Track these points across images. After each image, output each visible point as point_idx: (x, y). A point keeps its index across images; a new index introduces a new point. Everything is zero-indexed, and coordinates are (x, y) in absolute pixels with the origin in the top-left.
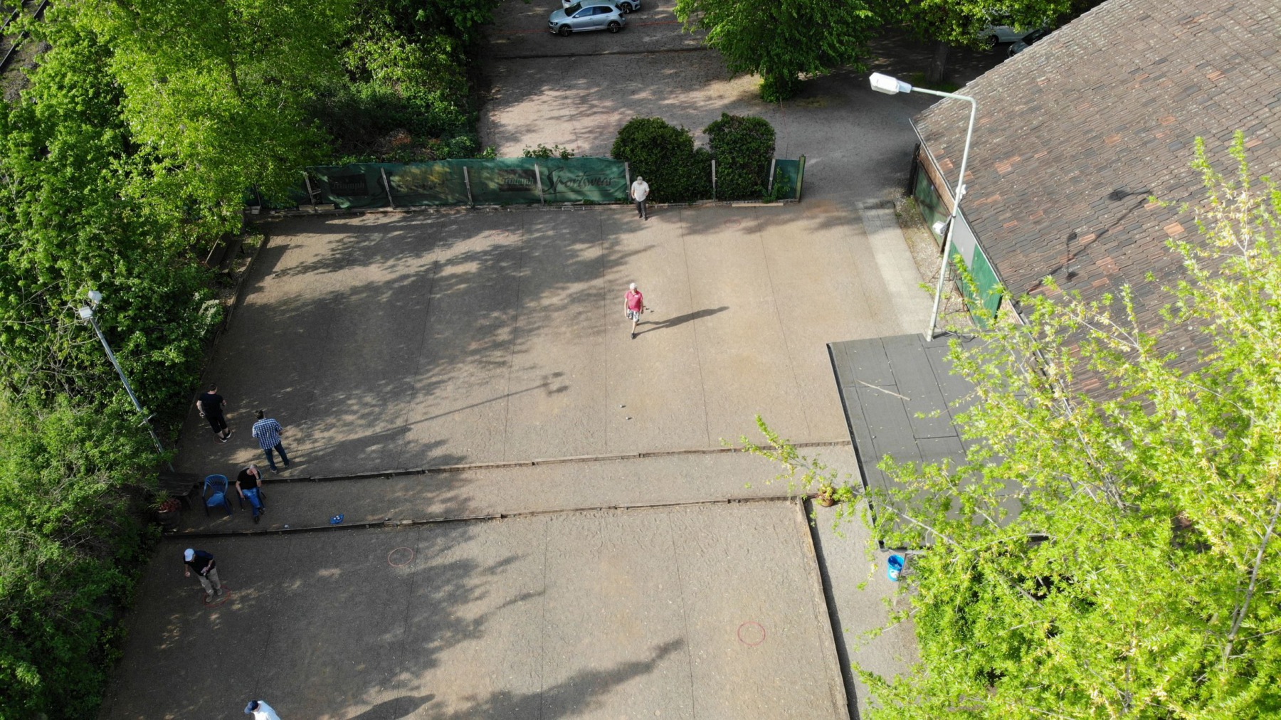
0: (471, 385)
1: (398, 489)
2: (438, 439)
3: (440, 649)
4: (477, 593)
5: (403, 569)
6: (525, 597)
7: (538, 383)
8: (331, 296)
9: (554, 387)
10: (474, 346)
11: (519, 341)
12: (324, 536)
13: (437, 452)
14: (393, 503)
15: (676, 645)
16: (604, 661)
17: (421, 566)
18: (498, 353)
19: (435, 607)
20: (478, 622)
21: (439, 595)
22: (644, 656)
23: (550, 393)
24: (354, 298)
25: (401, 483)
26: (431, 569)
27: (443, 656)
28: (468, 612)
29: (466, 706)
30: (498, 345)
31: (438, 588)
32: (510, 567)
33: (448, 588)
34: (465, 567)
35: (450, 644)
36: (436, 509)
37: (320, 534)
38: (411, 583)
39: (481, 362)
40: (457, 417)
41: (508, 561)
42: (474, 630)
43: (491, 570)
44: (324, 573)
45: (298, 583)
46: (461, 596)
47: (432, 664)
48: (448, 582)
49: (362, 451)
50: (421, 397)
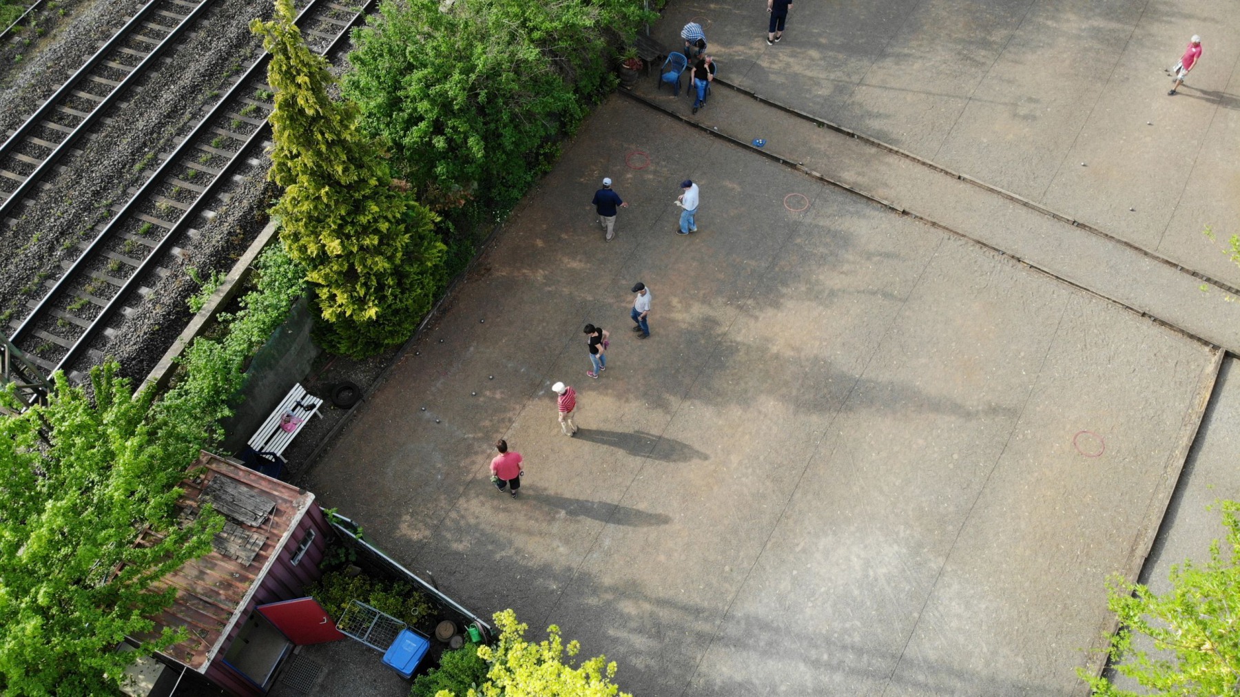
0: (939, 72)
1: (823, 141)
2: (882, 111)
3: (790, 298)
4: (846, 267)
5: (794, 214)
6: (888, 294)
7: (1010, 101)
9: (1023, 111)
11: (1014, 50)
12: (742, 152)
13: (876, 124)
14: (813, 153)
15: (1007, 412)
17: (809, 220)
18: (983, 53)
19: (805, 258)
20: (832, 293)
21: (813, 252)
22: (970, 404)
23: (1015, 115)
25: (831, 137)
26: (817, 226)
27: (790, 304)
28: (831, 279)
30: (985, 44)
31: (815, 246)
32: (889, 262)
33: (824, 250)
34: (844, 240)
35: (799, 298)
37: (740, 149)
38: (793, 229)
39: (960, 53)
40: (909, 97)
41: (888, 255)
42: (827, 297)
43: (869, 256)
44: (728, 184)
46: (831, 263)
47: (776, 305)
48: (827, 245)
49: (809, 91)
50: (888, 62)
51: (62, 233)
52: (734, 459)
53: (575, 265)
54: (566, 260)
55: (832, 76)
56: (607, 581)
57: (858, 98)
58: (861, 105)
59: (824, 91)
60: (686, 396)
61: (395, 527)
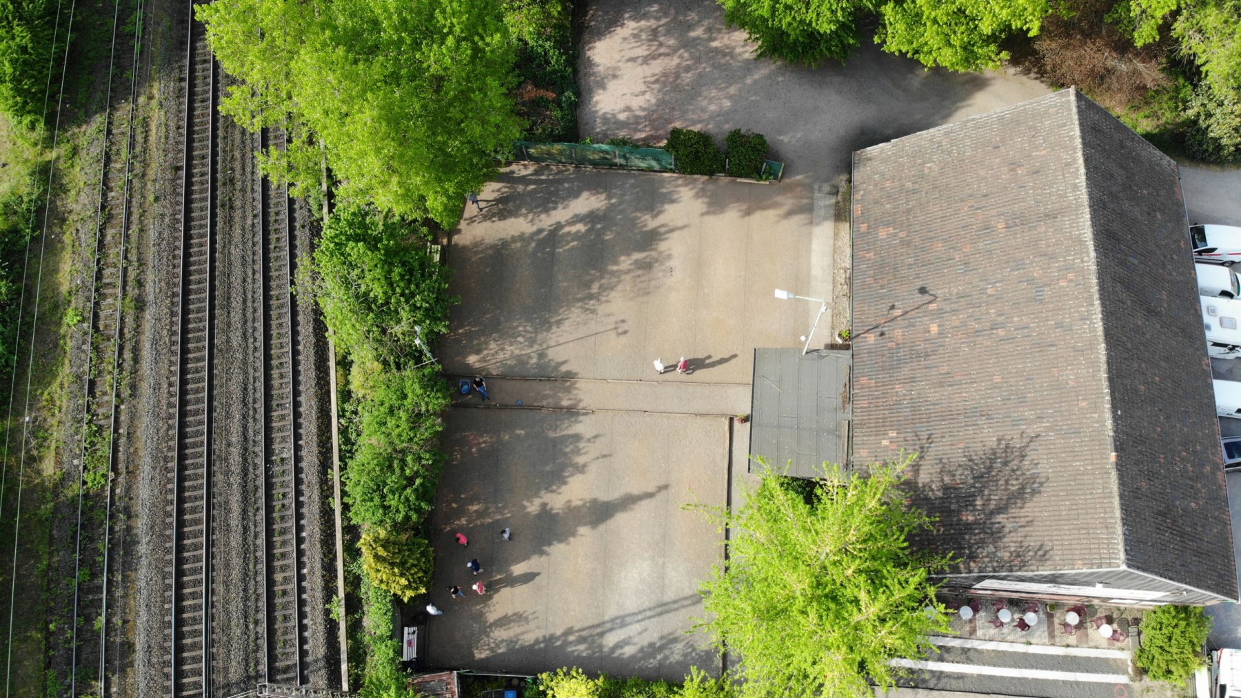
0: (578, 324)
1: (546, 389)
2: (563, 359)
3: (568, 477)
4: (583, 451)
5: (552, 434)
6: (604, 456)
7: (613, 326)
8: (500, 243)
9: (620, 330)
10: (580, 296)
11: (604, 294)
12: (515, 412)
13: (564, 368)
14: (545, 397)
15: (666, 487)
16: (635, 490)
17: (558, 435)
18: (592, 302)
19: (565, 454)
20: (584, 466)
21: (567, 450)
22: (651, 489)
23: (619, 334)
24: (513, 246)
25: (548, 385)
26: (563, 436)
27: (569, 480)
28: (580, 460)
29: (580, 503)
30: (591, 297)
31: (567, 447)
32: (598, 440)
33: (572, 447)
34: (577, 438)
35: (572, 475)
36: (565, 403)
37: (513, 410)
38: (555, 442)
39: (582, 307)
40: (571, 345)
41: (596, 437)
42: (581, 469)
43: (589, 440)
44: (518, 432)
45: (507, 437)
46: (577, 452)
47: (565, 483)
48: (571, 443)
49: (528, 363)
50: (554, 329)
51: (246, 617)
52: (579, 560)
53: (475, 508)
54: (470, 507)
55: (534, 349)
56: (558, 633)
57: (550, 357)
58: (552, 360)
59: (534, 361)
60: (550, 544)
61: (474, 656)
